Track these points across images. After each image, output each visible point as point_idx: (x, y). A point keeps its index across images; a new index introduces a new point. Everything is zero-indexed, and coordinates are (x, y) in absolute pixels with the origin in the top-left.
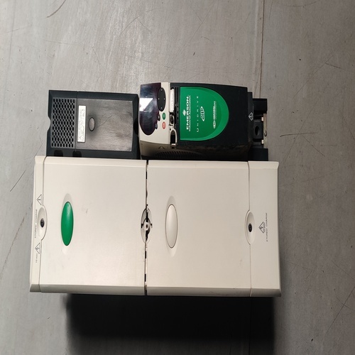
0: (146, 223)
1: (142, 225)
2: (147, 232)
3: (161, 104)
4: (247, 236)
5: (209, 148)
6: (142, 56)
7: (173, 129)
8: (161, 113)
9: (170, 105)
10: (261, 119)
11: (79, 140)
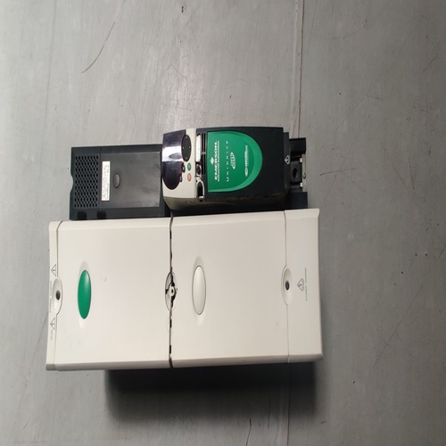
0: (171, 288)
1: (167, 291)
2: (173, 298)
3: (186, 154)
4: (284, 296)
5: (242, 198)
6: (178, 103)
7: (199, 180)
8: (186, 164)
9: (196, 154)
10: (299, 160)
11: (103, 199)
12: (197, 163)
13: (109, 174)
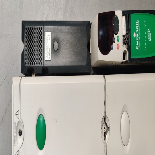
0: (104, 127)
3: (116, 29)
7: (125, 49)
8: (116, 37)
9: (123, 30)
11: (46, 59)
12: (124, 36)
13: (50, 41)
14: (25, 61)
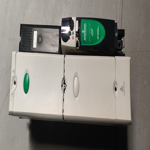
0: (64, 85)
1: (62, 86)
2: (64, 89)
3: (72, 28)
4: (114, 93)
5: (95, 50)
7: (77, 40)
8: (72, 32)
9: (76, 28)
10: (121, 40)
12: (76, 32)
14: (21, 48)
